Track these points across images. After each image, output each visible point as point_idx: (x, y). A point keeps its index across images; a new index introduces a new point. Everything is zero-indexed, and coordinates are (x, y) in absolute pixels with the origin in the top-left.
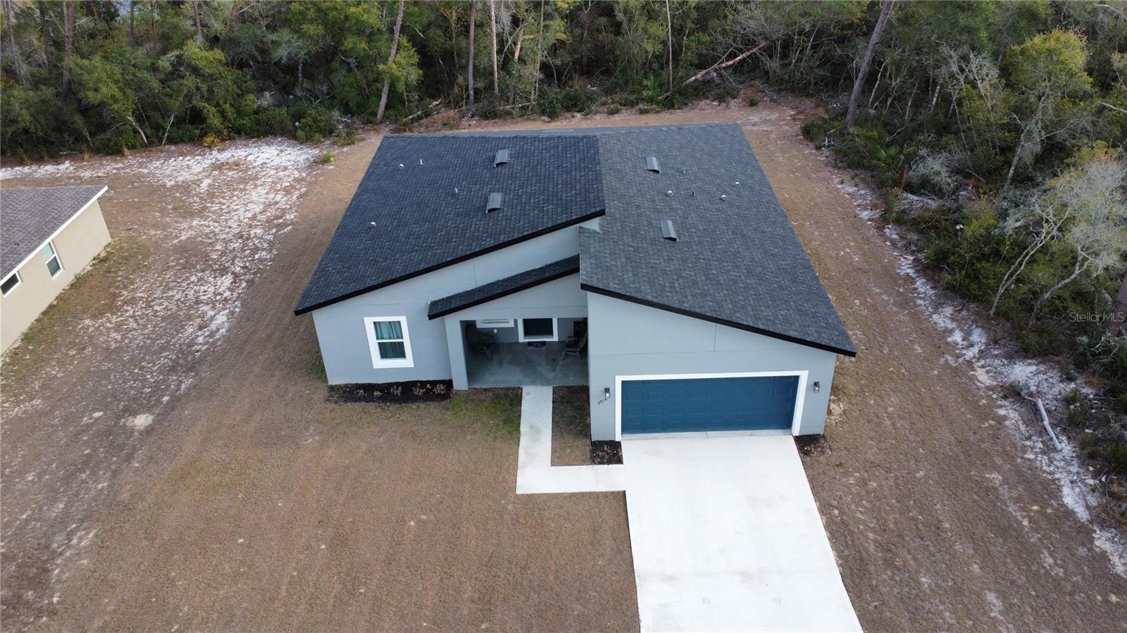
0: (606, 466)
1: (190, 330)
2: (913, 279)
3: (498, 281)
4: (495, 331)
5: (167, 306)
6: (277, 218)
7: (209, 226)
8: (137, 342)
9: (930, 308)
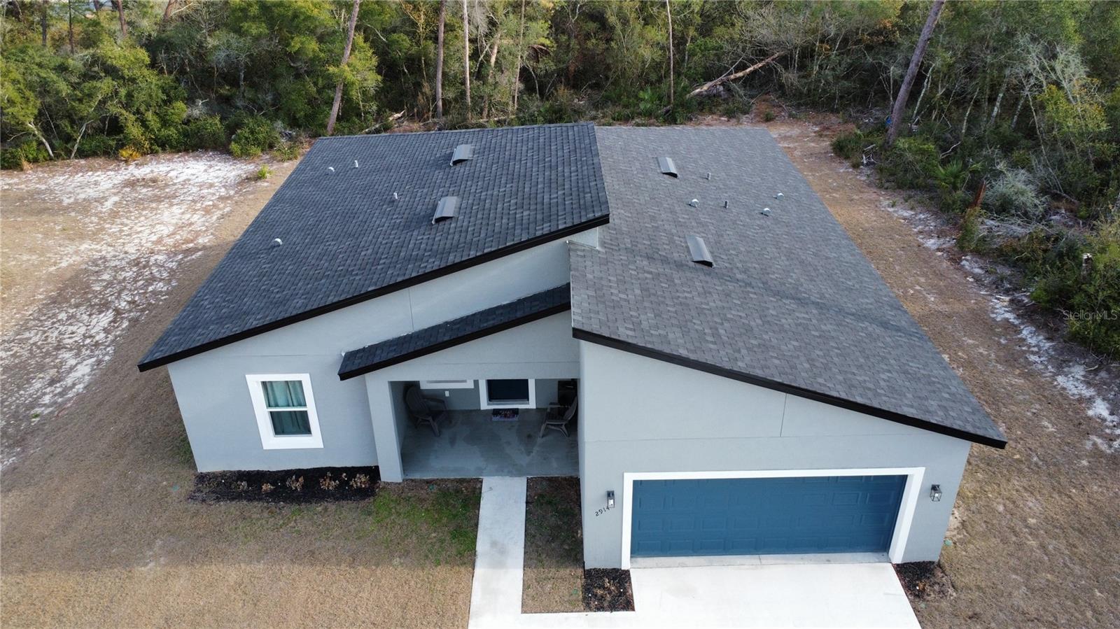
0: (608, 613)
2: (1016, 326)
3: (447, 323)
4: (447, 394)
7: (100, 251)
9: (1050, 367)
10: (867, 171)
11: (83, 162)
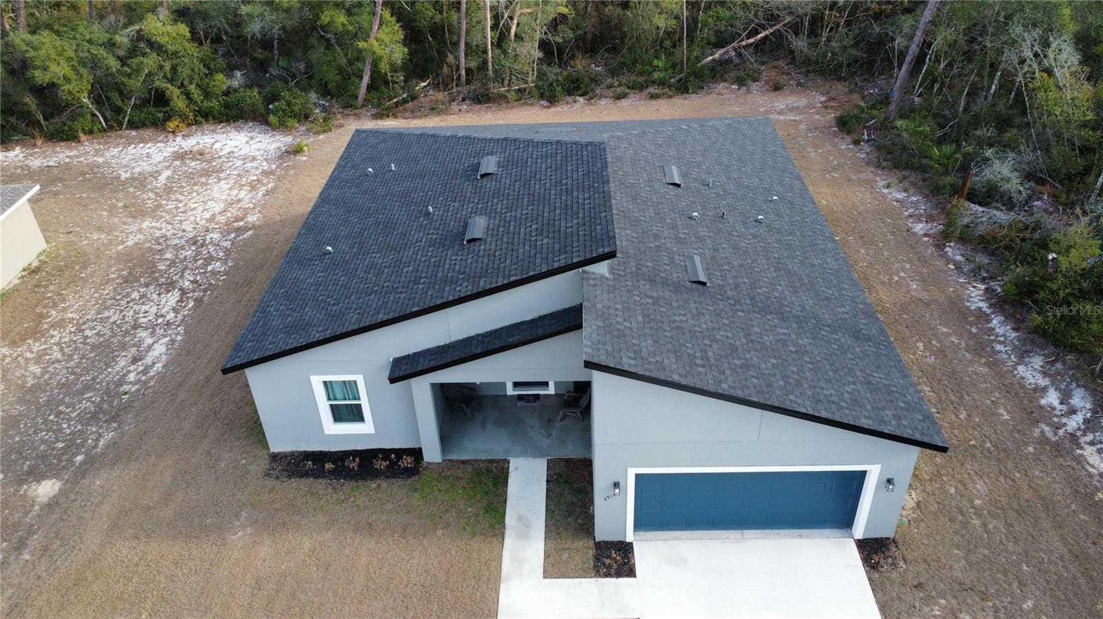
0: (614, 580)
1: (122, 363)
2: (987, 315)
3: (478, 335)
5: (100, 331)
6: (238, 219)
7: (161, 229)
8: (58, 377)
9: (1013, 357)
10: (866, 147)
11: (134, 133)
